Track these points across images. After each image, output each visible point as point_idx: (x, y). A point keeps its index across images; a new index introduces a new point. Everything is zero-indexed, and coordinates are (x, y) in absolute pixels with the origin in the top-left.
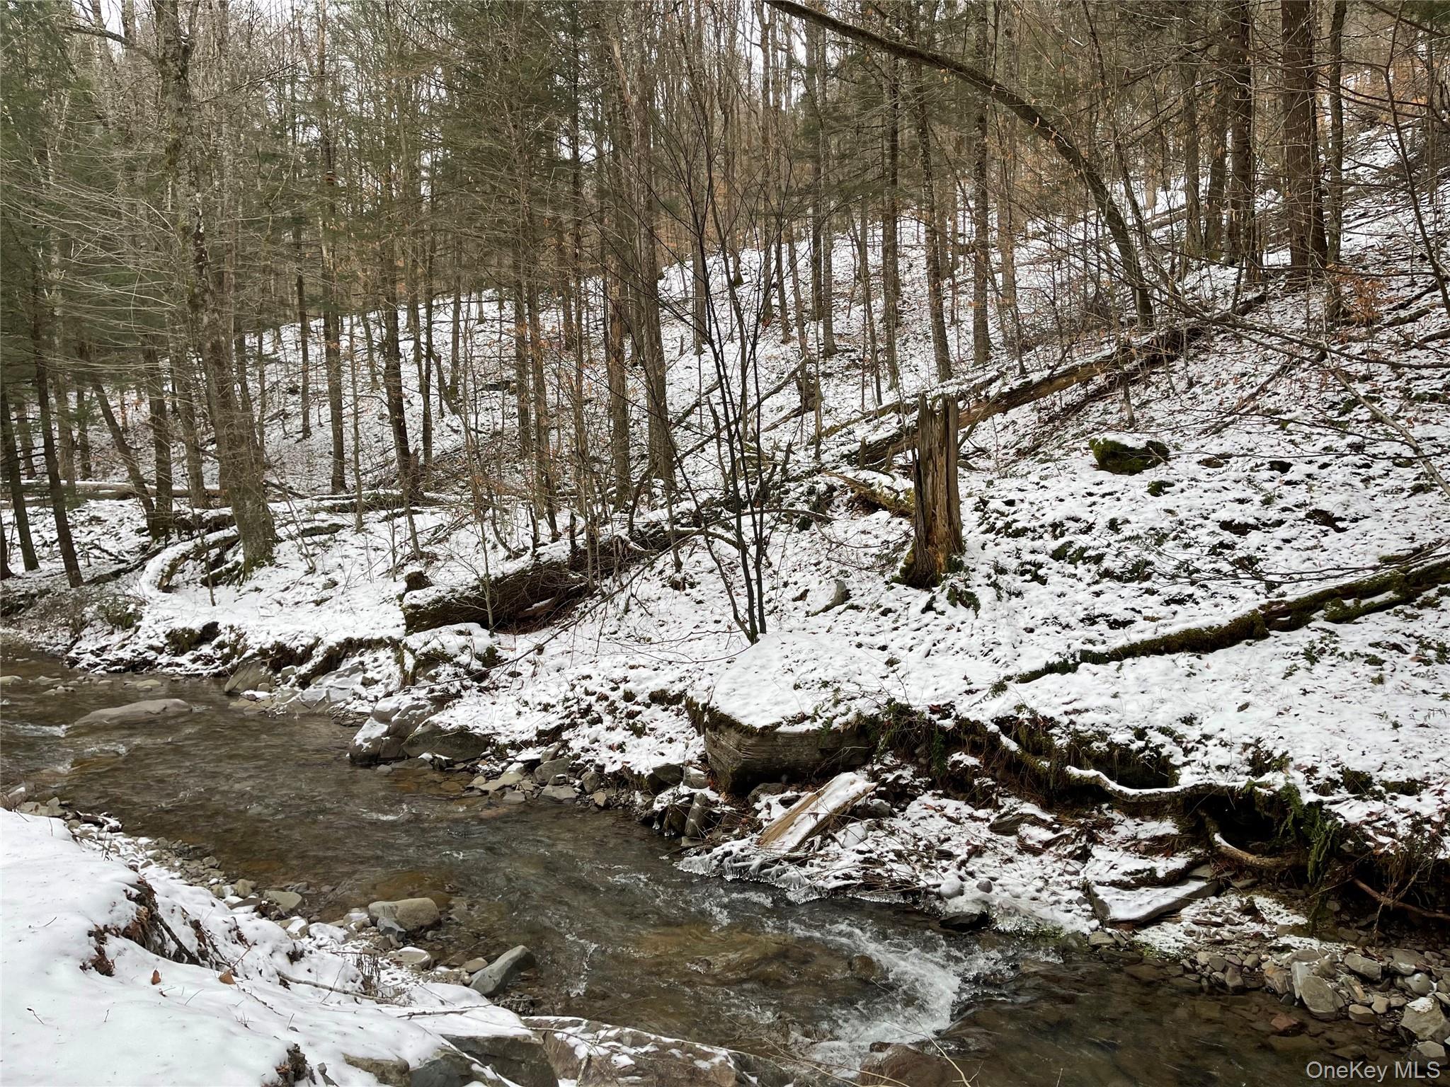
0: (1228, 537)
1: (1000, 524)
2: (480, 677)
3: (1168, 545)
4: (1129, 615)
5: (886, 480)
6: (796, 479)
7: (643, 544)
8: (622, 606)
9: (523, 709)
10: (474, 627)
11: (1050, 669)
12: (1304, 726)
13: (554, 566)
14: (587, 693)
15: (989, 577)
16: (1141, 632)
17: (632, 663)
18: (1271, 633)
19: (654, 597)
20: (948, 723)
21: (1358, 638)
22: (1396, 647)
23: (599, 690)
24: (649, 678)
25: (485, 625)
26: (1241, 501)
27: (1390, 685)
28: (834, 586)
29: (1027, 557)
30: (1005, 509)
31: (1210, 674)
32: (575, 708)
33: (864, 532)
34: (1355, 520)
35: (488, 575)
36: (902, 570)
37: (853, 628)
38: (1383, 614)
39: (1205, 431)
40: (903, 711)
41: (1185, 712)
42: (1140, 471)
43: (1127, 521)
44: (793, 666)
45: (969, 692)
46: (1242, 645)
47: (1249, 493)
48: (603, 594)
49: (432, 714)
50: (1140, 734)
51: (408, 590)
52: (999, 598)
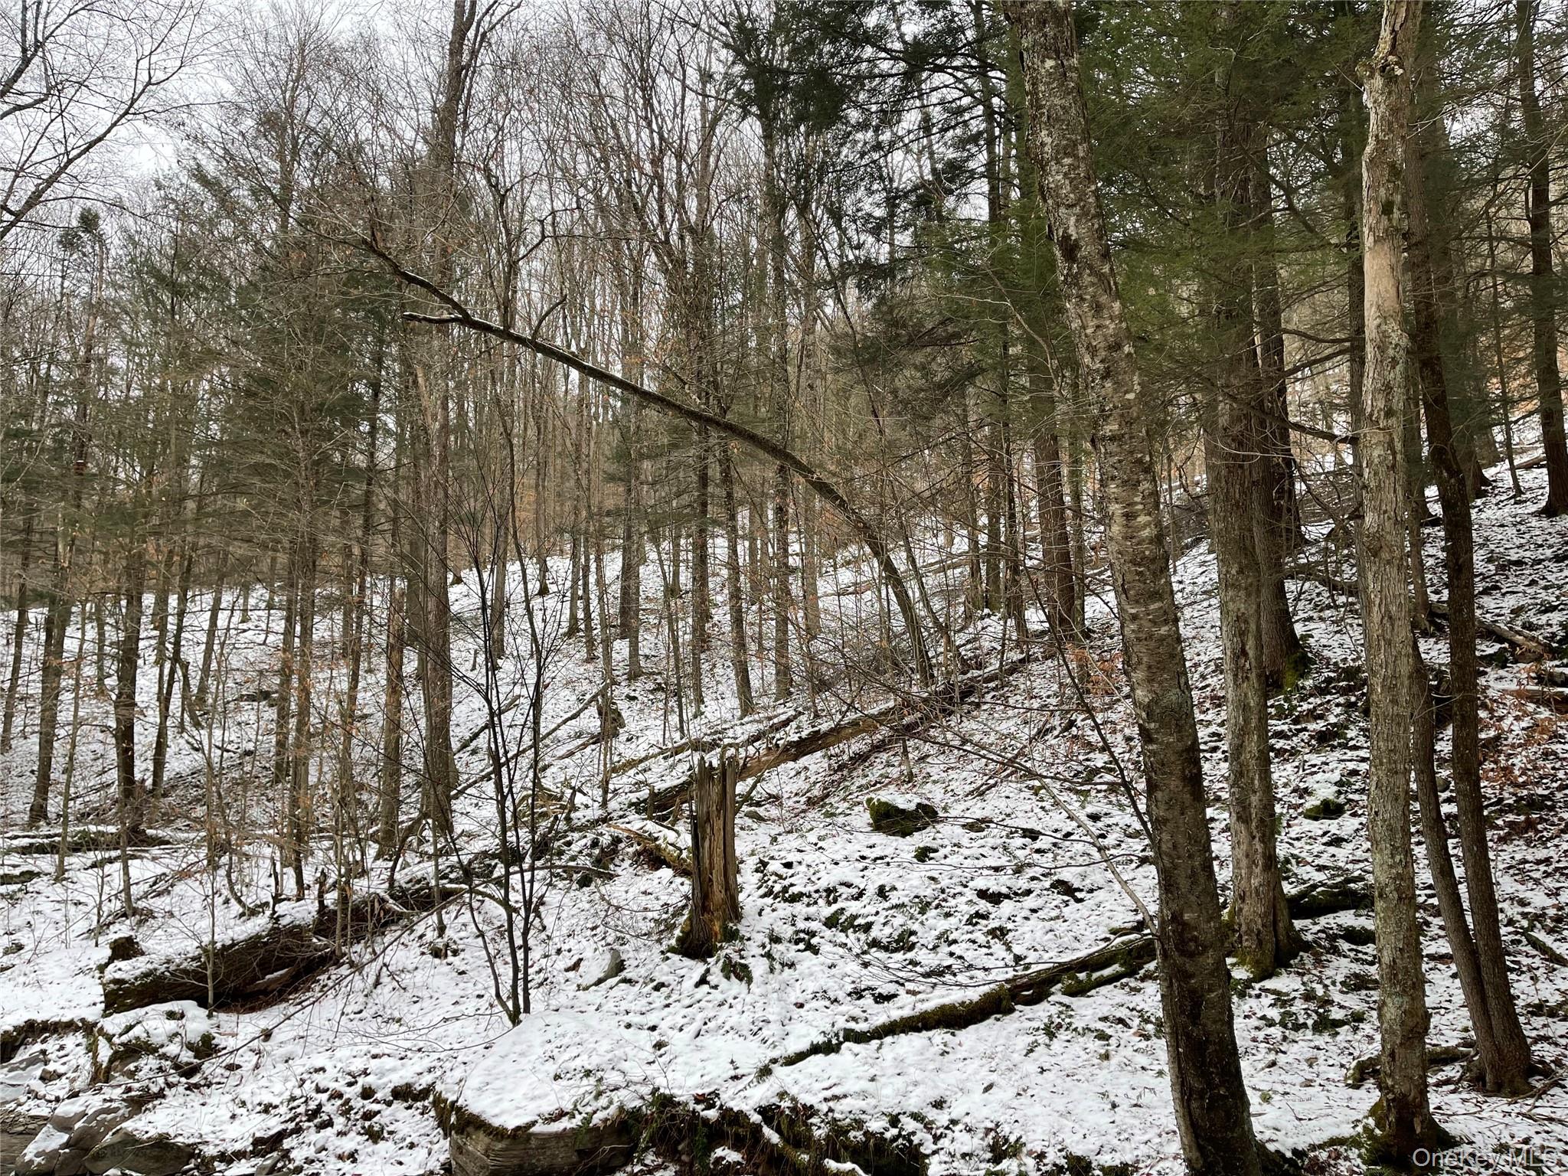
0: (983, 906)
1: (777, 888)
2: (189, 1071)
3: (932, 913)
4: (891, 988)
5: (671, 836)
6: (580, 829)
7: (405, 905)
8: (371, 980)
9: (239, 1111)
10: (189, 1006)
11: (815, 1049)
12: (1038, 1108)
13: (296, 932)
14: (318, 1090)
15: (764, 946)
16: (903, 1008)
17: (374, 1051)
18: (1019, 1007)
19: (411, 967)
20: (712, 1114)
21: (1090, 1012)
22: (1121, 1021)
23: (332, 1085)
24: (393, 1070)
25: (202, 1003)
26: (997, 869)
27: (1115, 1060)
28: (608, 956)
29: (802, 925)
30: (783, 871)
31: (961, 1053)
32: (302, 1109)
33: (645, 893)
34: (1091, 891)
35: (213, 943)
36: (679, 939)
37: (624, 1006)
38: (1110, 987)
39: (971, 793)
40: (665, 1102)
41: (934, 1095)
42: (910, 834)
43: (894, 888)
44: (555, 1053)
45: (735, 1078)
46: (991, 1020)
47: (1003, 861)
48: (352, 964)
49: (125, 1119)
50: (894, 1121)
51: (111, 960)
52: (772, 970)
